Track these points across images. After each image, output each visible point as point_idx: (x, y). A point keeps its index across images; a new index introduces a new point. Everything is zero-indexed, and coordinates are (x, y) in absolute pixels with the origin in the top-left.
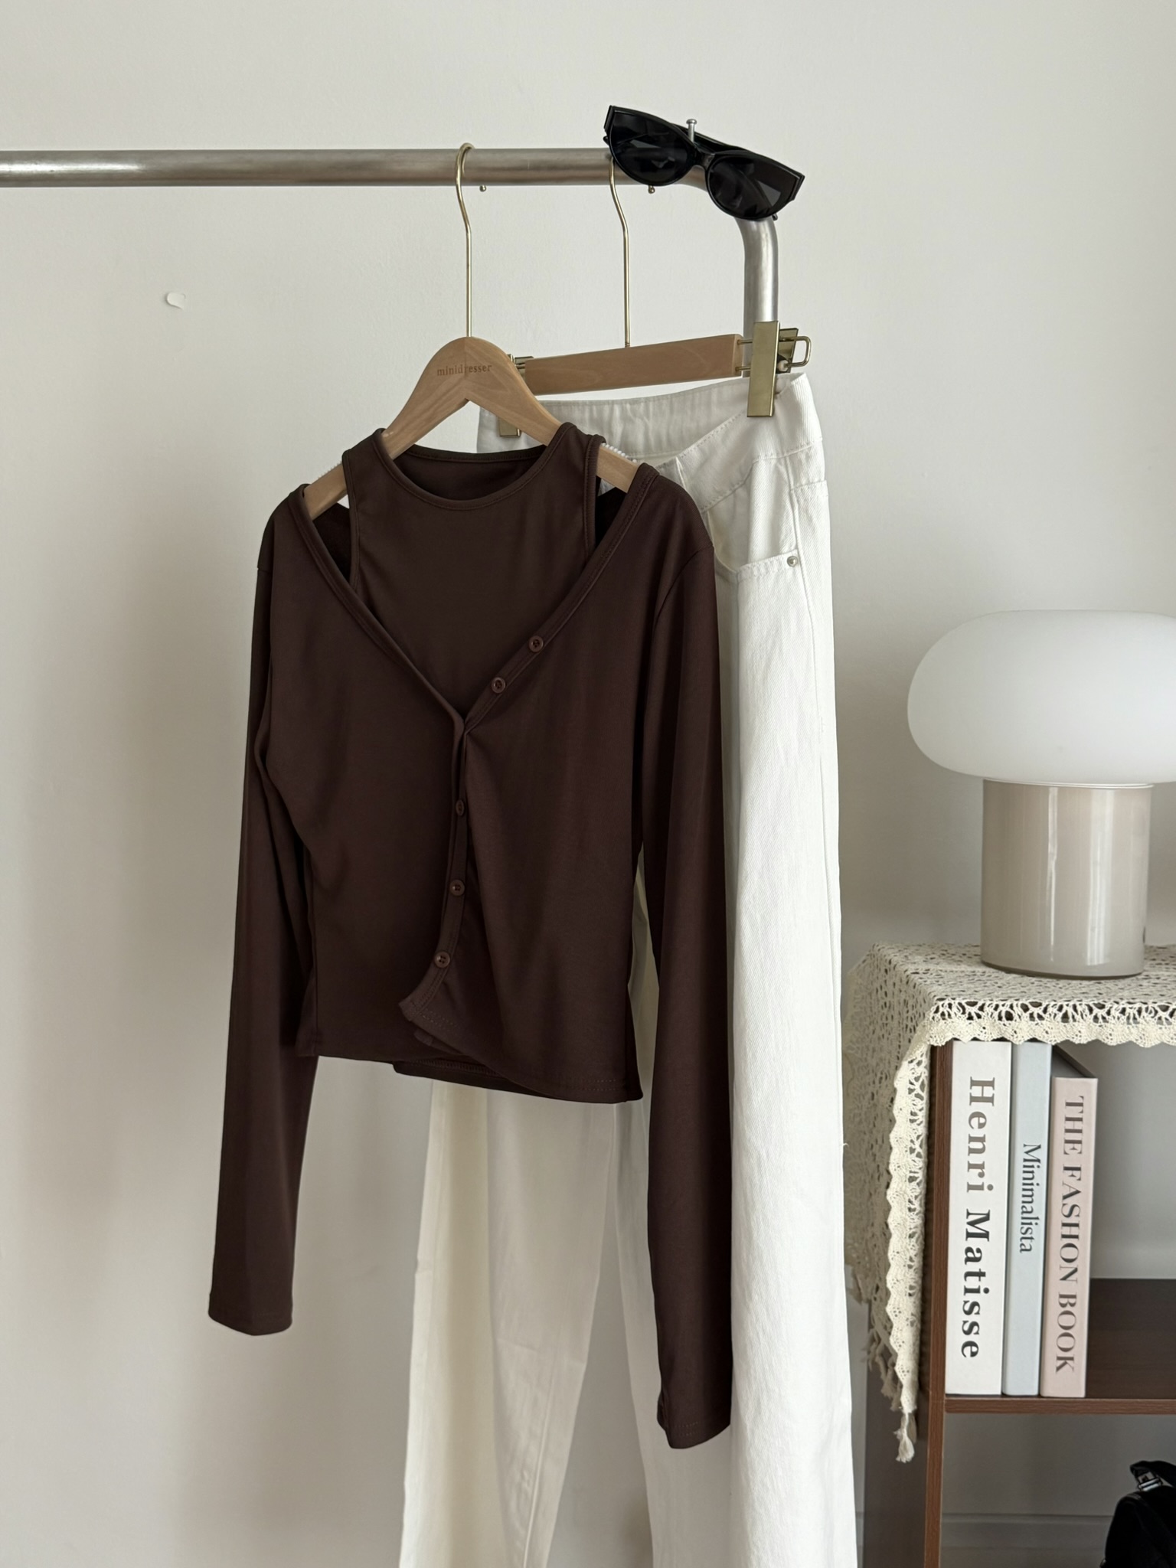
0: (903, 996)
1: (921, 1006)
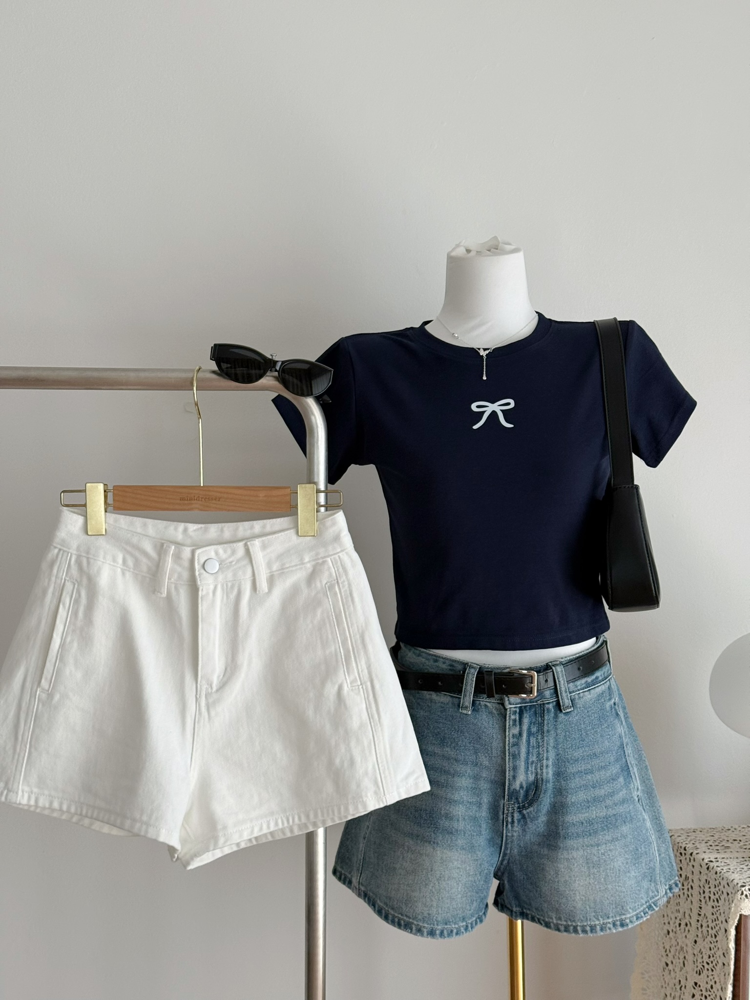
0: (705, 877)
1: (724, 887)
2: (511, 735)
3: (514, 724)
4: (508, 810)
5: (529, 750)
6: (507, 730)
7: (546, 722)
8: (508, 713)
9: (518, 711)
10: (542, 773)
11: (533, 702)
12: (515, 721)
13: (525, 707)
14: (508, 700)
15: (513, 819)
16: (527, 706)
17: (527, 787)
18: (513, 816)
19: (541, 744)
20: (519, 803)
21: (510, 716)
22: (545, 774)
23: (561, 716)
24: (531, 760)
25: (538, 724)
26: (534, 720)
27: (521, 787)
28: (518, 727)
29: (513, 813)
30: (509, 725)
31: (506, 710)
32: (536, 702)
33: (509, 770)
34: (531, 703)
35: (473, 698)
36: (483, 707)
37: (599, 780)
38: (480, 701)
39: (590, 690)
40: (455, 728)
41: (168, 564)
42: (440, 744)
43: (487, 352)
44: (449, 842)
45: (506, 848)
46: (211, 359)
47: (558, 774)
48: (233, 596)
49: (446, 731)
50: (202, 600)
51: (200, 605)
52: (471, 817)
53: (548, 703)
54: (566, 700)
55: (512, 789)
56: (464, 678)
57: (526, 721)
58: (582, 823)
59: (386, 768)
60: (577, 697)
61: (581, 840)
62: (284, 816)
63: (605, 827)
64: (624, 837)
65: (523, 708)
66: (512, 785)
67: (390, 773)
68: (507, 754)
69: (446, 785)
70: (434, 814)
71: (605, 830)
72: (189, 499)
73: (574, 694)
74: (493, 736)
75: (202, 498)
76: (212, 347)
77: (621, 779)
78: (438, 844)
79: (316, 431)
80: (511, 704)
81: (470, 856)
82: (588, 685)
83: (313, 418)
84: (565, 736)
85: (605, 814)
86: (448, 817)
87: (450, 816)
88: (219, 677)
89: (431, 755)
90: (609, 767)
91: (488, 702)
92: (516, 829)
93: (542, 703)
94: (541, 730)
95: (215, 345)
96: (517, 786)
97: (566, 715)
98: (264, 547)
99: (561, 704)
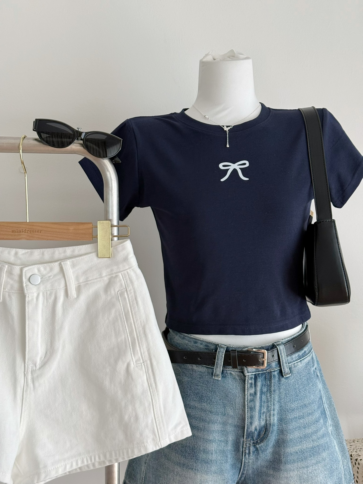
2: (249, 395)
3: (251, 386)
4: (246, 445)
5: (261, 404)
6: (246, 391)
7: (272, 384)
8: (247, 379)
9: (253, 377)
10: (270, 419)
11: (264, 371)
12: (251, 384)
13: (258, 374)
14: (247, 370)
15: (249, 451)
16: (260, 373)
17: (259, 429)
18: (249, 449)
19: (269, 400)
20: (254, 440)
21: (248, 381)
22: (272, 420)
23: (283, 380)
24: (262, 411)
25: (267, 386)
26: (264, 383)
27: (256, 429)
28: (254, 388)
29: (249, 447)
30: (248, 387)
31: (245, 376)
32: (266, 371)
33: (248, 419)
34: (262, 371)
35: (223, 368)
36: (229, 374)
37: (308, 423)
38: (227, 370)
39: (301, 361)
40: (209, 389)
41: (3, 277)
42: (199, 401)
43: (229, 128)
44: (206, 469)
45: (244, 470)
46: (33, 130)
47: (281, 420)
48: (51, 301)
49: (203, 392)
50: (28, 304)
51: (27, 308)
52: (221, 450)
53: (274, 371)
54: (286, 369)
55: (249, 431)
56: (216, 355)
57: (259, 384)
58: (297, 453)
59: (161, 421)
60: (293, 366)
61: (296, 464)
62: (88, 456)
63: (312, 455)
64: (324, 460)
65: (257, 375)
66: (249, 429)
67: (164, 425)
68: (246, 407)
69: (204, 430)
70: (195, 450)
71: (312, 457)
72: (18, 231)
73: (291, 364)
74: (236, 395)
75: (28, 231)
76: (34, 121)
77: (322, 421)
78: (198, 470)
79: (110, 183)
80: (249, 373)
81: (219, 477)
82: (300, 357)
83: (108, 173)
84: (285, 394)
85: (312, 446)
86: (205, 451)
87: (207, 451)
88: (41, 358)
89: (193, 408)
90: (314, 413)
91: (232, 371)
92: (251, 457)
93: (270, 371)
94: (269, 390)
95: (36, 120)
96: (253, 428)
97: (286, 379)
98: (73, 266)
99: (283, 372)
